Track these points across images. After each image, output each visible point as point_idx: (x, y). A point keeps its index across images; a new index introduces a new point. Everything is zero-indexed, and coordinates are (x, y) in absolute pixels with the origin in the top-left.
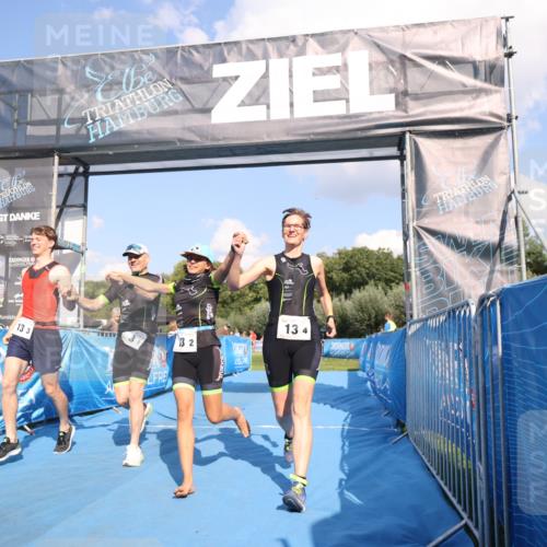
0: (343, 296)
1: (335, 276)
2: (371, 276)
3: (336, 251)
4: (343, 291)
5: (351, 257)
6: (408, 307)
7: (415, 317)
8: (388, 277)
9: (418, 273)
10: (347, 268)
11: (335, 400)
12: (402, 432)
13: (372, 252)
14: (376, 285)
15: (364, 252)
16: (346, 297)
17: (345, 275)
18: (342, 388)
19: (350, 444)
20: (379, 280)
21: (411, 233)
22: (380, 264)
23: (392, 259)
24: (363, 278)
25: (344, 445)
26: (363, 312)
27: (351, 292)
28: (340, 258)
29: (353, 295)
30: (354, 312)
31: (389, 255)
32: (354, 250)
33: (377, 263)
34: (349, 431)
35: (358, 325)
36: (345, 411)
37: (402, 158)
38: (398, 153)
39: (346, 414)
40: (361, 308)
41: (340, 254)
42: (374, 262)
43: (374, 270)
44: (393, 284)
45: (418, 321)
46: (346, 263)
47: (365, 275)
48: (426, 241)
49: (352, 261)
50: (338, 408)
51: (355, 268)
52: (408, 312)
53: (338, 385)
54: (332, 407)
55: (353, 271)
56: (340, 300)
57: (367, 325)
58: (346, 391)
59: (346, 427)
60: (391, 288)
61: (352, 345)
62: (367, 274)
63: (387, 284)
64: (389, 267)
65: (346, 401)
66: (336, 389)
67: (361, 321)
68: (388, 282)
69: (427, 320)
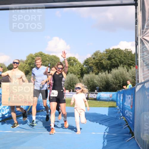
0: (107, 72)
1: (104, 62)
2: (121, 62)
3: (105, 50)
4: (107, 69)
5: (112, 53)
6: (137, 77)
7: (140, 82)
8: (129, 63)
9: (142, 61)
10: (110, 59)
11: (101, 121)
12: (132, 136)
13: (122, 51)
14: (123, 67)
15: (118, 50)
16: (109, 73)
17: (109, 62)
18: (105, 115)
19: (107, 141)
20: (125, 64)
21: (139, 41)
22: (126, 56)
23: (132, 54)
24: (117, 63)
25: (104, 141)
26: (117, 79)
27: (111, 70)
28: (107, 54)
29: (112, 72)
30: (113, 79)
31: (131, 52)
32: (113, 49)
33: (124, 56)
34: (107, 135)
35: (114, 86)
36: (106, 126)
37: (136, 5)
38: (134, 2)
39: (107, 127)
40: (116, 78)
41: (106, 51)
42: (123, 56)
43: (123, 60)
44: (132, 67)
45: (141, 84)
46: (109, 56)
47: (118, 62)
48: (146, 45)
49: (112, 55)
50: (103, 125)
51: (114, 58)
52: (137, 79)
53: (104, 114)
54: (100, 124)
55: (113, 60)
56: (106, 74)
57: (119, 86)
58: (107, 117)
59: (106, 134)
60: (131, 68)
61: (111, 95)
62: (119, 61)
63: (129, 66)
64: (130, 58)
65: (106, 121)
66: (102, 115)
67: (116, 84)
68: (129, 65)
69: (144, 83)
